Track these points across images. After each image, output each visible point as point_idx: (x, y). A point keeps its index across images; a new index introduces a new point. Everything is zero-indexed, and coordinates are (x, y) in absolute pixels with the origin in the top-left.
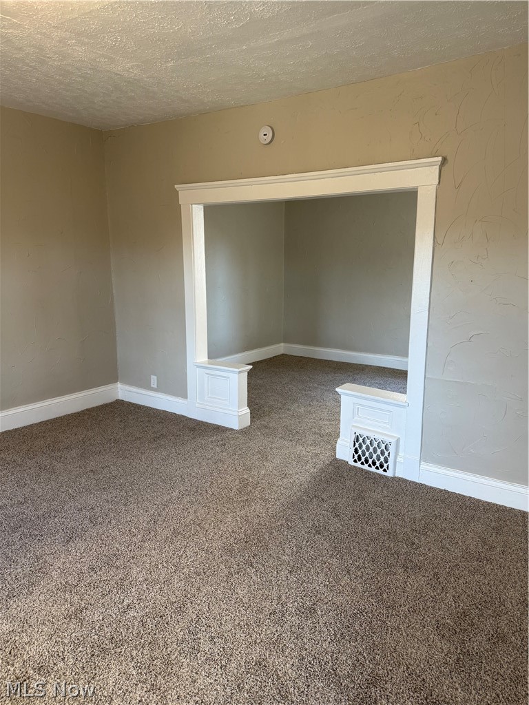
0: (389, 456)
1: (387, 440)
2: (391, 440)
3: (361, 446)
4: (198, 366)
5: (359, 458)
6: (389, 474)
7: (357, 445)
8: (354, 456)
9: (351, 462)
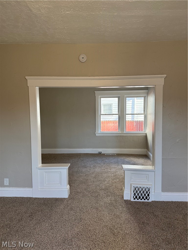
0: (149, 193)
1: (149, 186)
2: (150, 186)
3: (137, 192)
4: (39, 169)
5: (136, 197)
6: (150, 201)
7: (135, 192)
8: (134, 197)
9: (132, 200)
